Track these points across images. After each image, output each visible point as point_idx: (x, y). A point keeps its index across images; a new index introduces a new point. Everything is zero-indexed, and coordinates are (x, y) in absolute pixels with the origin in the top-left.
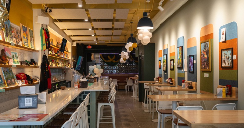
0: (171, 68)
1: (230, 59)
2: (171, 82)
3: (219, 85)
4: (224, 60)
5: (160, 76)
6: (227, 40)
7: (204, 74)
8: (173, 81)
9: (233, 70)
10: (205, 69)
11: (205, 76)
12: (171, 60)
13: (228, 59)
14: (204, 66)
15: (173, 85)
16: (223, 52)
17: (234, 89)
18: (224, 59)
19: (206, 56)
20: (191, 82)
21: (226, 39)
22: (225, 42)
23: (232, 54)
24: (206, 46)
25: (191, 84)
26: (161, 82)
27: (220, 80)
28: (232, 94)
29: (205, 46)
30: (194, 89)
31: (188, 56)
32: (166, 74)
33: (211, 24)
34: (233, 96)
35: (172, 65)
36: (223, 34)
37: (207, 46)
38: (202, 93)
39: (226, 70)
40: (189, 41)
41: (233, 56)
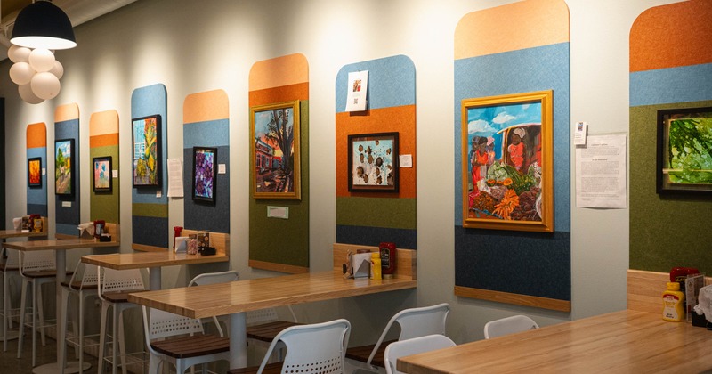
0: (98, 185)
1: (385, 164)
2: (103, 235)
3: (337, 242)
4: (360, 168)
5: (37, 211)
6: (371, 108)
7: (269, 207)
8: (110, 230)
9: (398, 197)
10: (276, 194)
11: (270, 215)
12: (95, 160)
13: (380, 162)
14: (267, 184)
15: (113, 243)
16: (356, 145)
17: (404, 253)
18: (361, 165)
19: (279, 153)
20: (208, 235)
21: (368, 105)
22: (365, 113)
23: (397, 152)
24: (281, 121)
25: (206, 239)
26: (43, 234)
27: (339, 228)
28: (399, 271)
29: (275, 120)
30: (221, 255)
31: (186, 151)
32: (67, 204)
33: (302, 55)
34: (399, 276)
35: (102, 174)
36: (357, 88)
37: (285, 122)
38: (253, 268)
39: (366, 199)
40: (191, 101)
41: (401, 157)
